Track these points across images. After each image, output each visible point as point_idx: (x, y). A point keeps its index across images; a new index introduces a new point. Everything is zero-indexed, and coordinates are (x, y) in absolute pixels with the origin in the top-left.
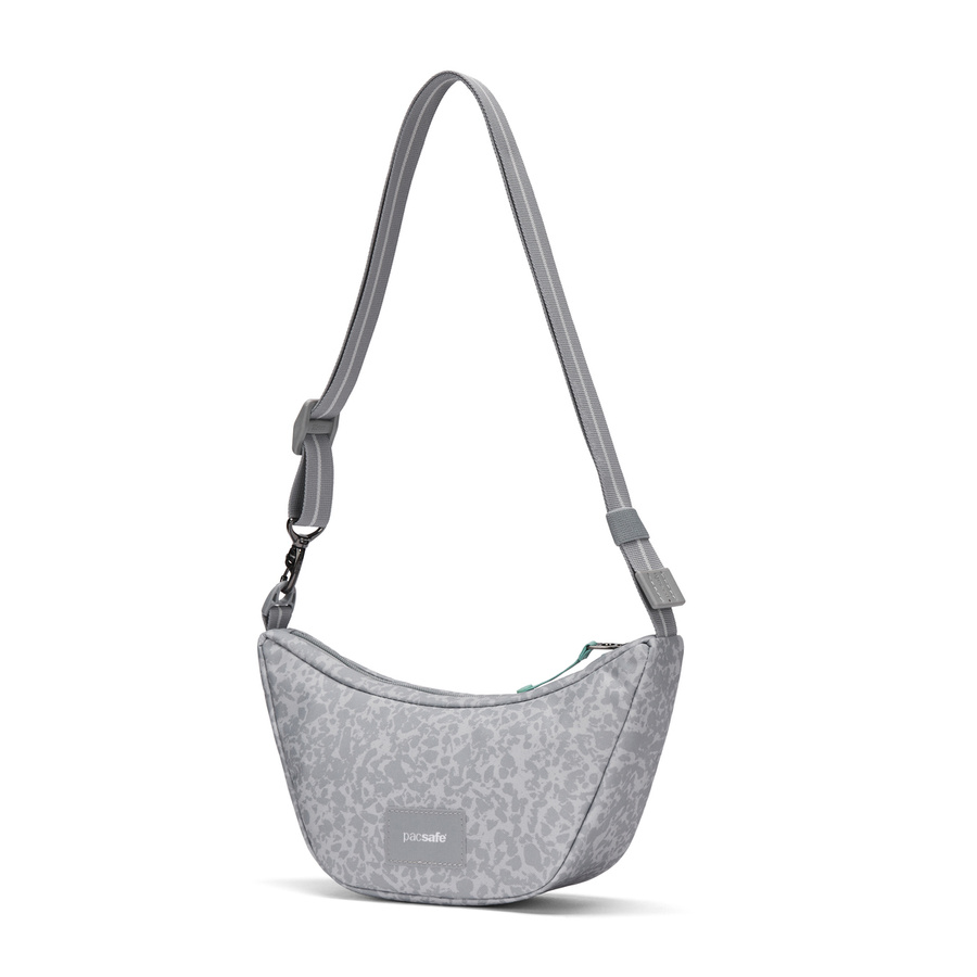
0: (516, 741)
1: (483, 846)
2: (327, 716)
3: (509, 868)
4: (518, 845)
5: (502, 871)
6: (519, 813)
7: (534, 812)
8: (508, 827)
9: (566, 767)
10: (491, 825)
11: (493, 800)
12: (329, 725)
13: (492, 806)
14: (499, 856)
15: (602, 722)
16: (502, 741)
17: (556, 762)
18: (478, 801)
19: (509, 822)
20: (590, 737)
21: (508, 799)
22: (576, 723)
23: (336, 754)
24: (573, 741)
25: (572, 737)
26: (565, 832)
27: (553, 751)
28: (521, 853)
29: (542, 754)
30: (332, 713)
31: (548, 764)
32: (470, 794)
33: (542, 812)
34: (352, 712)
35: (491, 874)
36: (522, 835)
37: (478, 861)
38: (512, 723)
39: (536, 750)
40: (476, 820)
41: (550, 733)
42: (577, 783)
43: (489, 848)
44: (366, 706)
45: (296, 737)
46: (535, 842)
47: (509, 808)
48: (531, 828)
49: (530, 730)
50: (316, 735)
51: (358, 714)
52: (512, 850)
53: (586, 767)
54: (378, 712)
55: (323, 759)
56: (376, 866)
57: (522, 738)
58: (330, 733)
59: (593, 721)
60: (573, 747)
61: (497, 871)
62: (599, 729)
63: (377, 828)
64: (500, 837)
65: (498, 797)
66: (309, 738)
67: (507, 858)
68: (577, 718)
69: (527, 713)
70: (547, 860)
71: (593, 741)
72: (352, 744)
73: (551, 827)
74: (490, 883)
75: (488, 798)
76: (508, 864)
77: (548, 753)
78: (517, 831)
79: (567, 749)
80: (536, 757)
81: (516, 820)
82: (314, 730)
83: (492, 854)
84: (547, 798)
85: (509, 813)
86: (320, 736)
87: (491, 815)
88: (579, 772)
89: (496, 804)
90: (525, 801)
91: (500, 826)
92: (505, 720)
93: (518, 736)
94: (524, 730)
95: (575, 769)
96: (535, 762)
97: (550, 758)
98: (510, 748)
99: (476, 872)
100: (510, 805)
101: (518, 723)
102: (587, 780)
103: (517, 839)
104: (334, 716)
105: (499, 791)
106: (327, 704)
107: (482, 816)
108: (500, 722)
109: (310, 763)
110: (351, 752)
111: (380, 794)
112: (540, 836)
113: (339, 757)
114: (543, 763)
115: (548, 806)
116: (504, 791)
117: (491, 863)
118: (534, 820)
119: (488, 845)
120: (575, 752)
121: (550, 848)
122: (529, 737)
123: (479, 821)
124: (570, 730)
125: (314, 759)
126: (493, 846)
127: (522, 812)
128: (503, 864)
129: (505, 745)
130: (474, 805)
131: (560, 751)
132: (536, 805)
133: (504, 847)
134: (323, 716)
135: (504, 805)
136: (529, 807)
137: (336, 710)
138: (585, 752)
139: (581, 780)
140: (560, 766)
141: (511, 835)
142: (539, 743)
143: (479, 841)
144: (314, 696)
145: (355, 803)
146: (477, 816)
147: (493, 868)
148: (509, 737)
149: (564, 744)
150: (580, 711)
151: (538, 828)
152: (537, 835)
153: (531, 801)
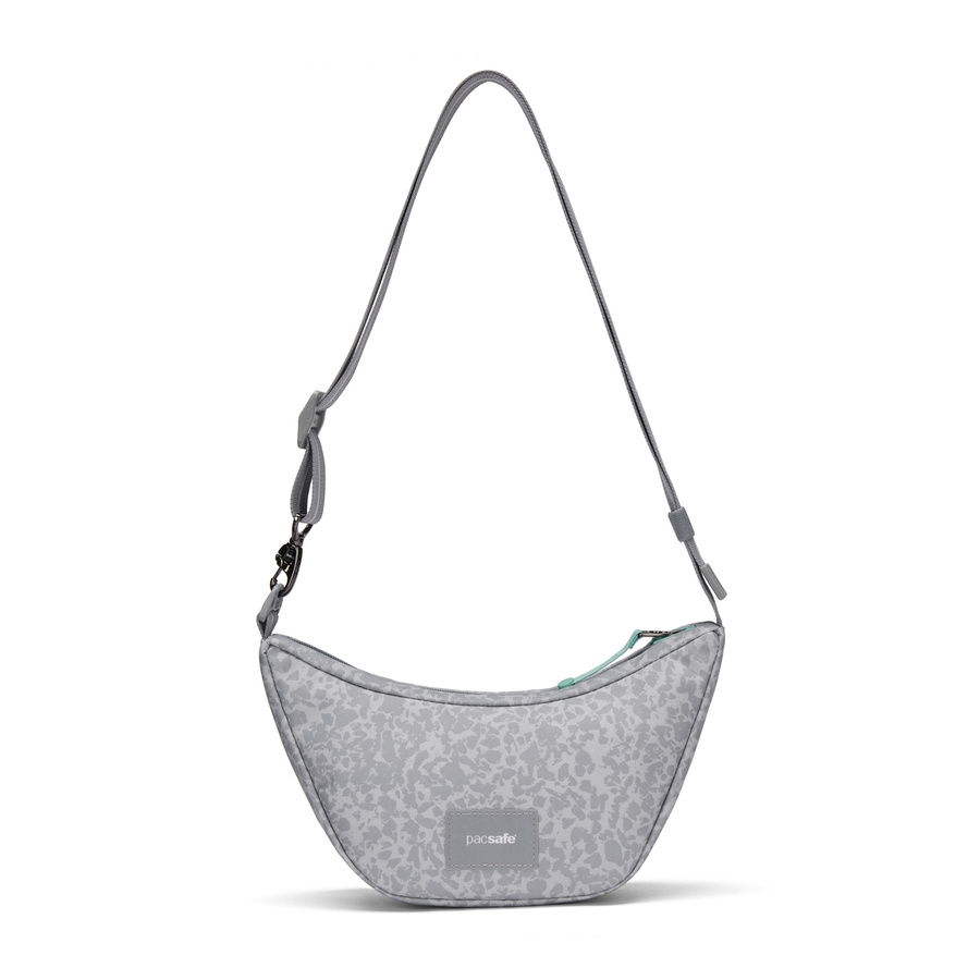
0: (591, 737)
1: (558, 844)
2: (360, 720)
3: (588, 866)
4: (598, 842)
5: (580, 870)
6: (599, 809)
7: (616, 807)
8: (587, 824)
9: (647, 760)
10: (567, 823)
11: (569, 798)
12: (364, 729)
13: (568, 804)
14: (576, 854)
15: (680, 713)
16: (573, 737)
17: (636, 756)
18: (552, 800)
19: (587, 819)
20: (670, 729)
21: (587, 796)
22: (653, 714)
23: (379, 757)
24: (653, 734)
25: (652, 729)
26: (645, 824)
27: (632, 744)
28: (601, 849)
29: (621, 748)
30: (365, 717)
31: (628, 758)
32: (543, 793)
33: (624, 807)
34: (388, 716)
35: (567, 873)
36: (602, 832)
37: (553, 860)
38: (580, 718)
39: (613, 744)
40: (550, 819)
41: (627, 725)
42: (656, 775)
43: (565, 847)
44: (403, 709)
45: (325, 744)
46: (616, 838)
47: (588, 806)
48: (612, 823)
49: (604, 723)
50: (350, 740)
51: (395, 718)
52: (591, 847)
53: (666, 760)
54: (418, 714)
55: (364, 764)
56: (433, 873)
57: (596, 733)
58: (368, 737)
59: (671, 711)
60: (653, 739)
61: (574, 869)
62: (678, 721)
63: (435, 832)
64: (577, 835)
65: (574, 795)
66: (343, 744)
67: (585, 856)
68: (654, 709)
69: (593, 707)
70: (627, 853)
71: (672, 733)
72: (397, 747)
73: (633, 821)
74: (566, 882)
75: (564, 797)
76: (586, 861)
77: (628, 747)
78: (597, 827)
79: (647, 742)
80: (614, 752)
81: (595, 817)
82: (347, 735)
83: (568, 853)
84: (628, 792)
85: (587, 810)
86: (356, 741)
87: (567, 813)
88: (659, 764)
89: (573, 802)
90: (605, 797)
91: (578, 823)
92: (570, 716)
93: (591, 732)
94: (596, 725)
95: (655, 761)
96: (614, 758)
97: (630, 752)
98: (584, 745)
99: (550, 872)
100: (589, 802)
101: (588, 718)
102: (665, 772)
103: (597, 836)
104: (369, 721)
105: (576, 789)
106: (357, 709)
107: (556, 815)
108: (565, 717)
109: (348, 769)
110: (398, 755)
111: (438, 797)
112: (622, 831)
113: (384, 761)
114: (623, 757)
115: (630, 801)
116: (581, 788)
117: (567, 861)
118: (615, 816)
119: (564, 843)
120: (655, 745)
121: (631, 842)
122: (603, 731)
123: (554, 820)
124: (649, 722)
125: (352, 764)
126: (569, 844)
127: (603, 808)
128: (580, 862)
129: (577, 741)
130: (548, 804)
131: (640, 744)
132: (617, 800)
133: (581, 845)
134: (356, 721)
135: (582, 803)
136: (609, 803)
137: (369, 714)
138: (665, 744)
139: (660, 772)
140: (641, 759)
141: (590, 832)
142: (616, 737)
143: (553, 841)
144: (340, 702)
145: (408, 807)
146: (551, 815)
147: (569, 866)
148: (580, 732)
149: (643, 737)
150: (656, 701)
151: (620, 824)
152: (619, 830)
153: (612, 797)
